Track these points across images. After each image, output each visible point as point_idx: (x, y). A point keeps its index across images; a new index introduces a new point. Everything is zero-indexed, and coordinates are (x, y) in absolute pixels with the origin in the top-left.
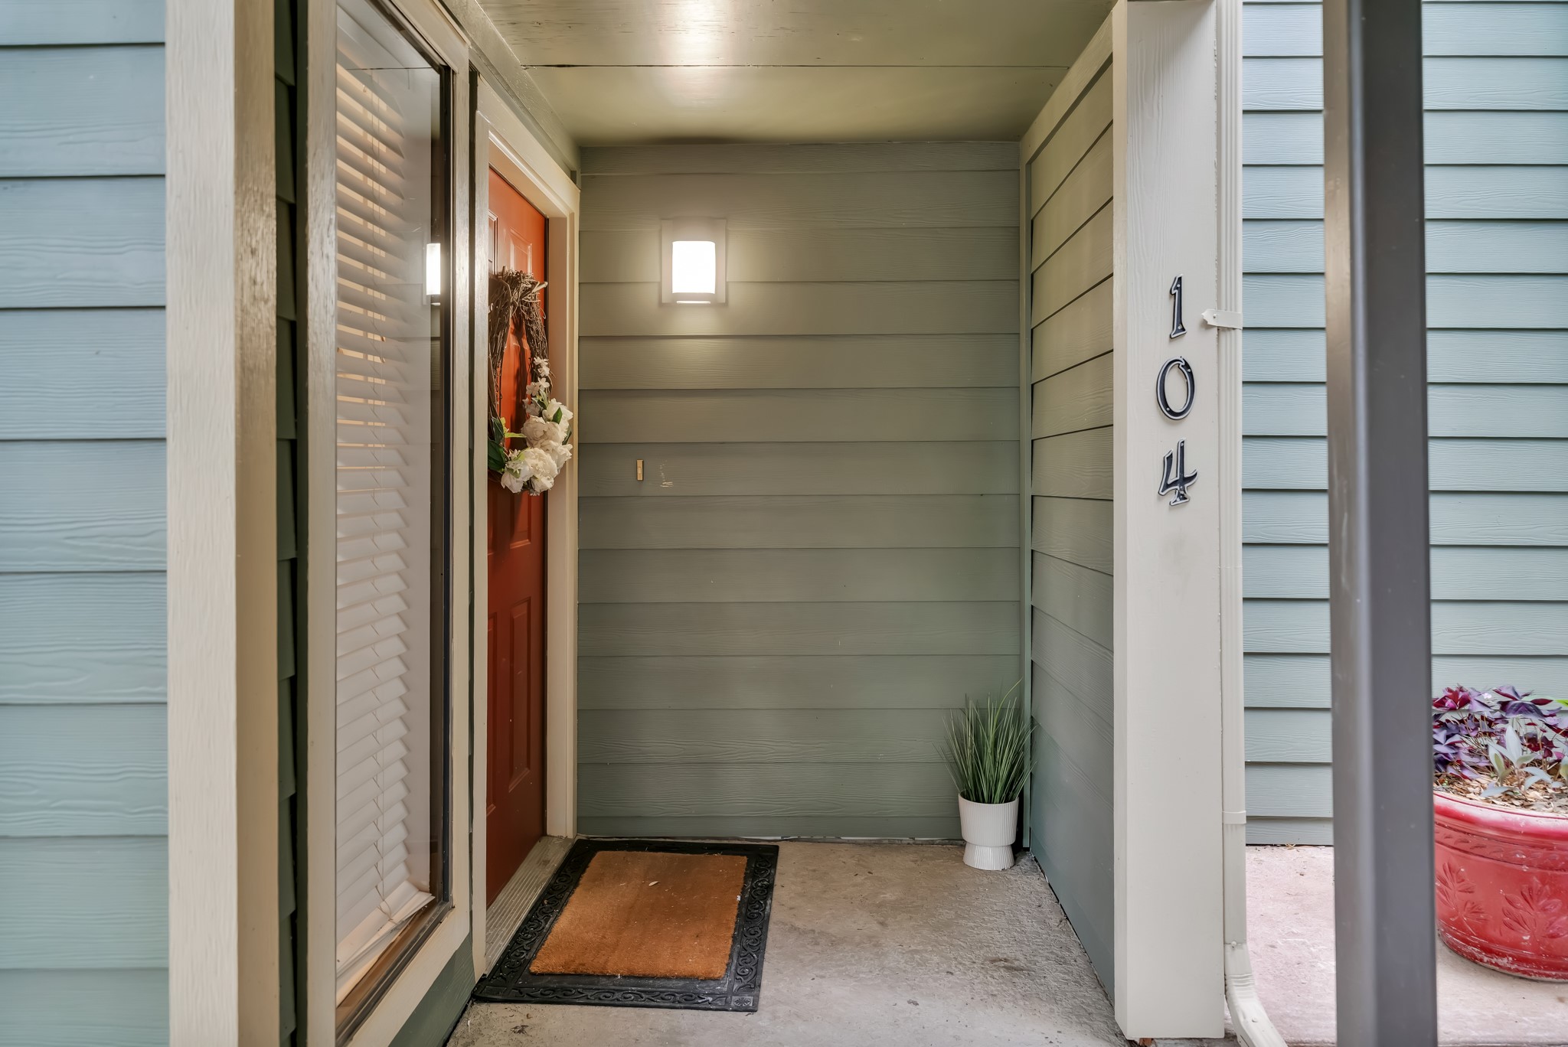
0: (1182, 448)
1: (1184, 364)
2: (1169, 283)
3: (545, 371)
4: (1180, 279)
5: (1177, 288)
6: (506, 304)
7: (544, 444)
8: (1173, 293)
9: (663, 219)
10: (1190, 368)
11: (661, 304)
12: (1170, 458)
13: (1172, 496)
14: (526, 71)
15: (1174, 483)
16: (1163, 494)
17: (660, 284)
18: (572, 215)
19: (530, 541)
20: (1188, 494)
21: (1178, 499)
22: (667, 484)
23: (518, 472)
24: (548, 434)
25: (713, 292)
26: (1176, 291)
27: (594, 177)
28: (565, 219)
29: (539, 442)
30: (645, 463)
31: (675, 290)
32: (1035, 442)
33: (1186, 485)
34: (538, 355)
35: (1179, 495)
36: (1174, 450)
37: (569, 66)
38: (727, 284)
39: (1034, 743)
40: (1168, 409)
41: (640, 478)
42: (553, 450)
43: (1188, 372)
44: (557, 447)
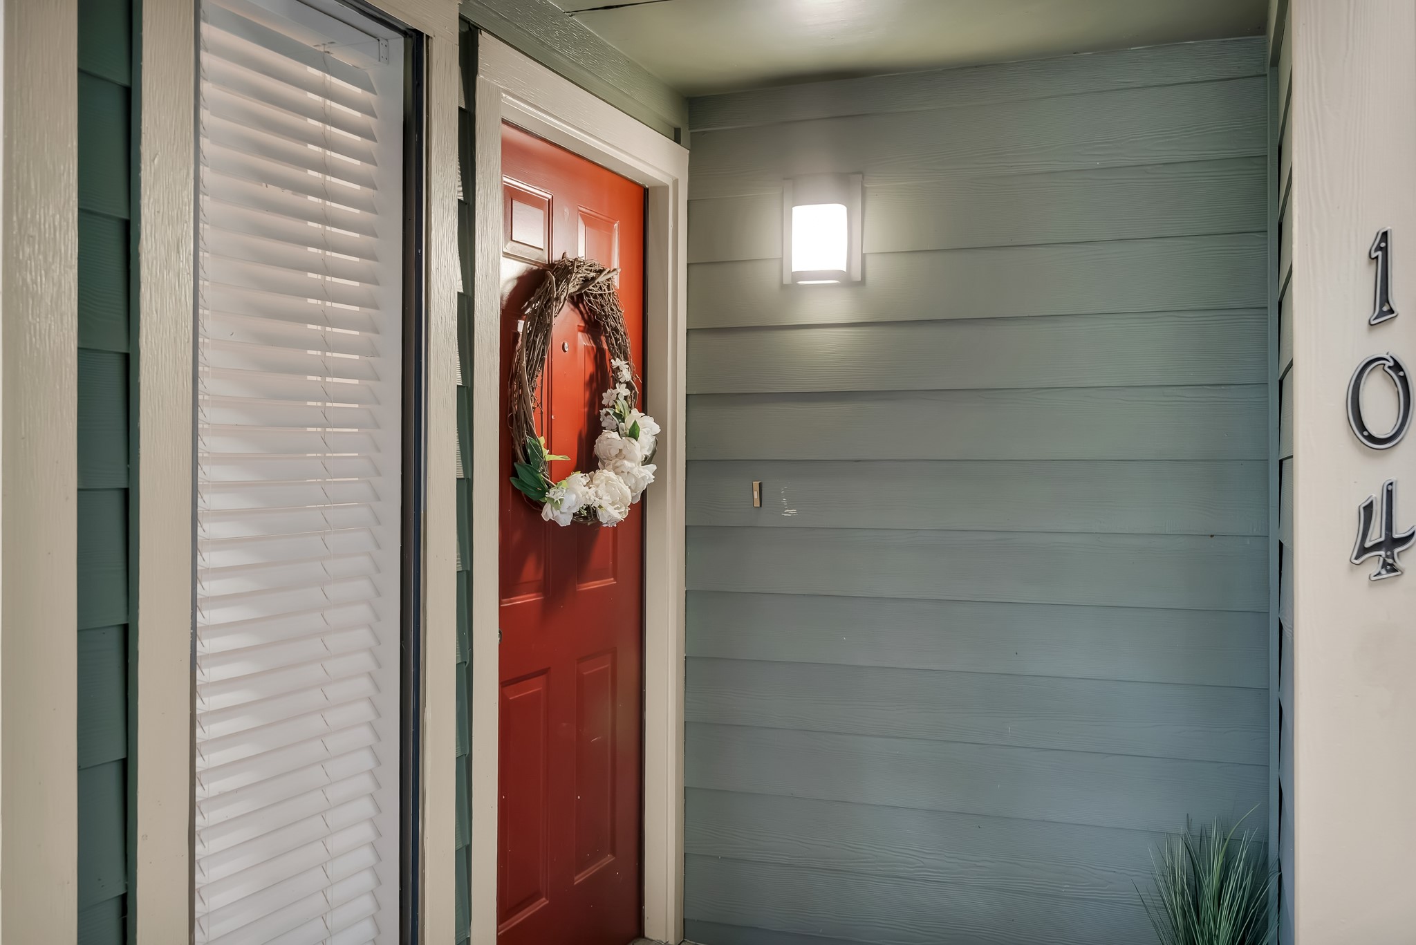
0: (1390, 493)
1: (1392, 364)
2: (1368, 240)
3: (626, 375)
4: (1385, 234)
5: (1379, 248)
6: (549, 300)
7: (618, 464)
8: (1374, 255)
9: (784, 179)
10: (1402, 370)
11: (783, 287)
12: (1368, 509)
13: (1373, 564)
14: (574, 18)
15: (1377, 546)
16: (1357, 562)
17: (782, 259)
18: (676, 182)
19: (616, 580)
20: (1400, 564)
21: (1384, 572)
22: (790, 512)
23: (559, 502)
24: (624, 452)
25: (844, 269)
26: (1379, 253)
27: (704, 132)
28: (667, 187)
29: (613, 462)
30: (763, 486)
31: (796, 267)
32: (1284, 462)
33: (1396, 551)
34: (618, 357)
35: (1385, 565)
36: (1377, 495)
37: (617, 7)
38: (863, 256)
39: (1282, 891)
40: (1365, 433)
41: (757, 504)
42: (628, 472)
43: (1400, 377)
44: (632, 468)
